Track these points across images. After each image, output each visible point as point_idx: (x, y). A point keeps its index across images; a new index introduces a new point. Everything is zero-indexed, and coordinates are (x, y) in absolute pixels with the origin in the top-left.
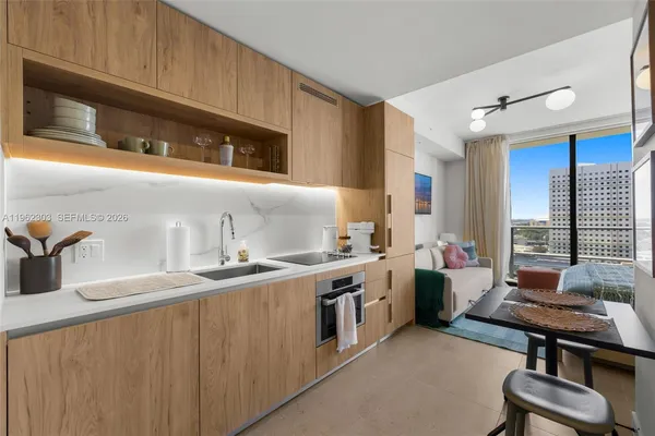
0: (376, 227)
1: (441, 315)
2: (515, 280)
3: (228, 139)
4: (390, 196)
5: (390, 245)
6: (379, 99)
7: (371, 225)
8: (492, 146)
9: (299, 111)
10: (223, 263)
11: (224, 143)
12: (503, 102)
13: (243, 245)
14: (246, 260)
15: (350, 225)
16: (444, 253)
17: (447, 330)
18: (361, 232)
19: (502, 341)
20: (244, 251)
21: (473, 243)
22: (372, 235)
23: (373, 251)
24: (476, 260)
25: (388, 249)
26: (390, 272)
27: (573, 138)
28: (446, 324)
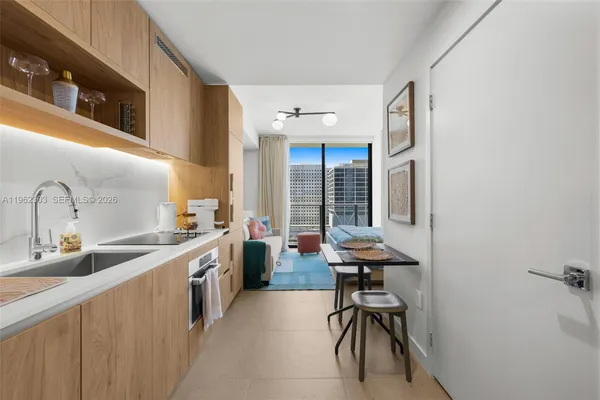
0: (220, 203)
1: (264, 277)
2: (296, 244)
3: (69, 76)
4: (232, 175)
5: (232, 220)
6: (224, 82)
7: (215, 202)
8: (278, 143)
9: (156, 68)
10: (38, 256)
11: (62, 78)
12: (297, 112)
13: (71, 228)
14: (78, 249)
15: (190, 202)
16: (249, 227)
17: (269, 287)
18: (204, 210)
19: (306, 285)
20: (74, 237)
21: (268, 218)
22: (216, 212)
23: (217, 226)
24: (270, 232)
25: (231, 224)
26: (232, 245)
27: (323, 145)
28: (267, 283)
